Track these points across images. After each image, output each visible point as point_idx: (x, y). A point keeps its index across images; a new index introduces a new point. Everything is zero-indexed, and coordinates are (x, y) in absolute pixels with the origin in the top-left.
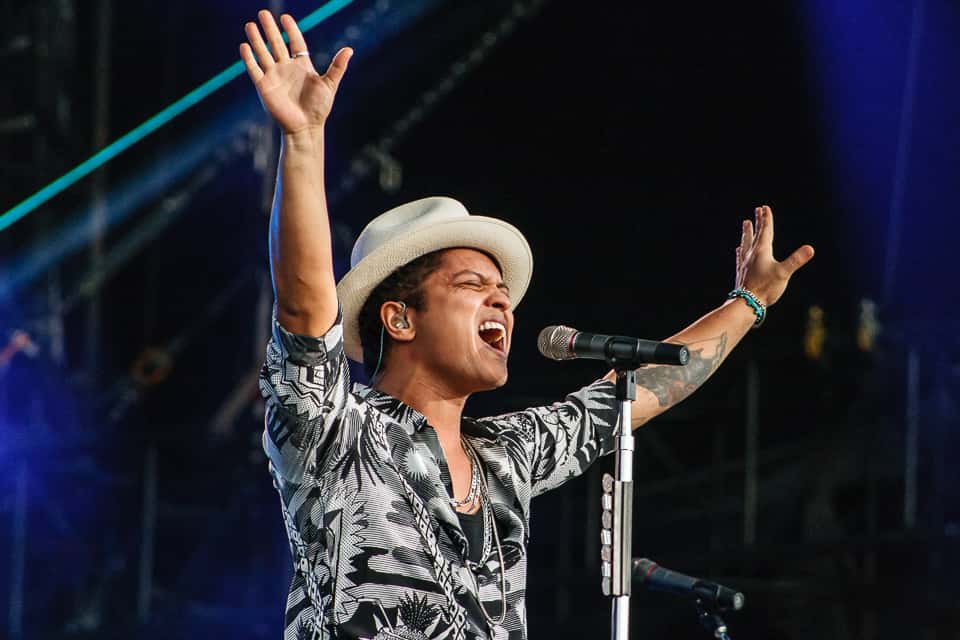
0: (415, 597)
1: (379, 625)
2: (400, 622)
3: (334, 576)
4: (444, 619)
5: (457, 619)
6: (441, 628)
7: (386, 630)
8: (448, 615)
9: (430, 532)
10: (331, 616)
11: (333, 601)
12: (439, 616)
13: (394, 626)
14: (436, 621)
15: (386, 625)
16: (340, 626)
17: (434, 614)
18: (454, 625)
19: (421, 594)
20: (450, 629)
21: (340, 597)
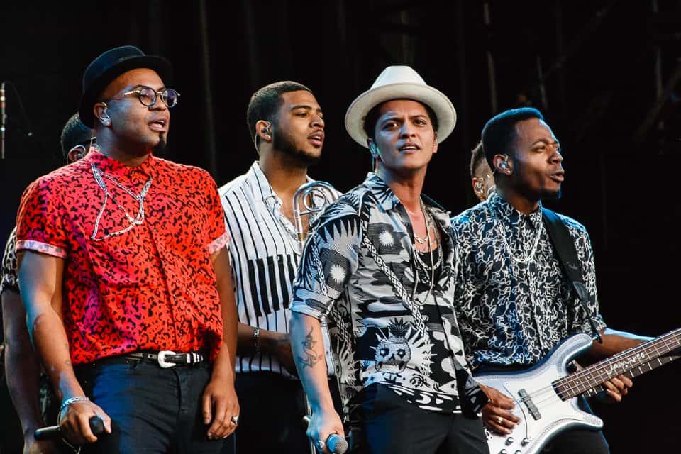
0: (396, 321)
1: (379, 338)
2: (390, 334)
3: (349, 312)
4: (414, 328)
5: (420, 327)
6: (413, 333)
7: (384, 340)
8: (415, 326)
9: (398, 282)
10: (352, 333)
11: (352, 325)
12: (410, 328)
13: (388, 337)
14: (409, 331)
15: (383, 338)
16: (358, 339)
17: (408, 327)
18: (420, 330)
19: (399, 318)
20: (418, 333)
21: (355, 324)
